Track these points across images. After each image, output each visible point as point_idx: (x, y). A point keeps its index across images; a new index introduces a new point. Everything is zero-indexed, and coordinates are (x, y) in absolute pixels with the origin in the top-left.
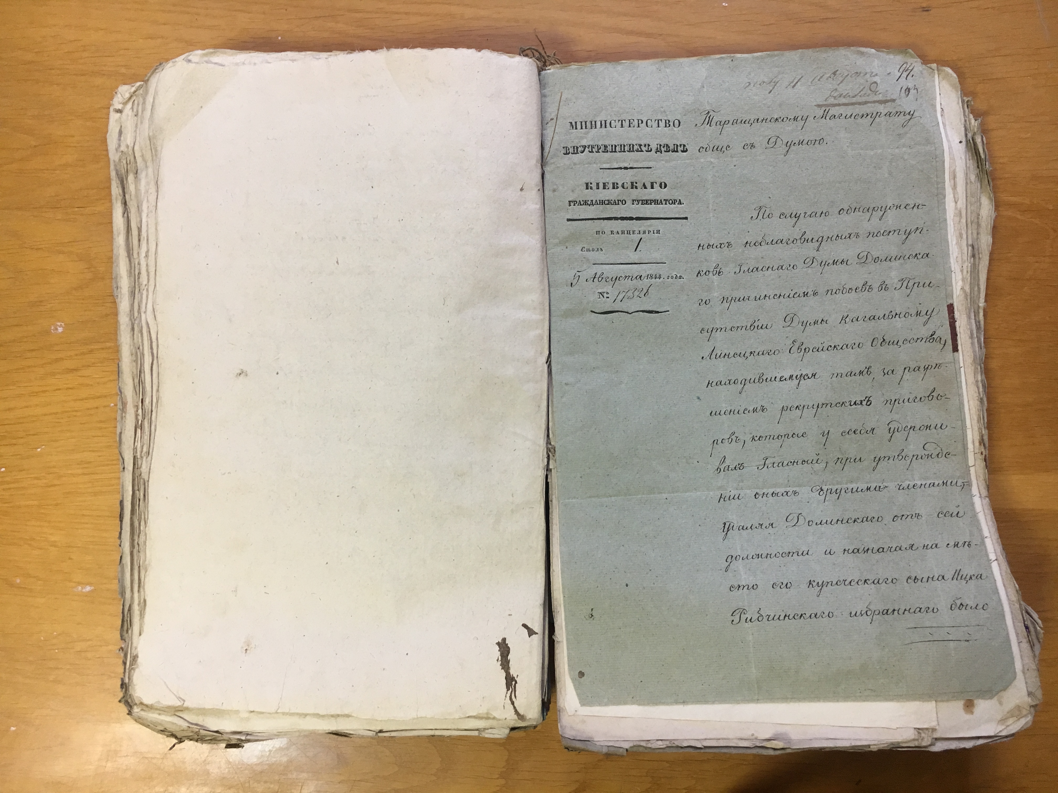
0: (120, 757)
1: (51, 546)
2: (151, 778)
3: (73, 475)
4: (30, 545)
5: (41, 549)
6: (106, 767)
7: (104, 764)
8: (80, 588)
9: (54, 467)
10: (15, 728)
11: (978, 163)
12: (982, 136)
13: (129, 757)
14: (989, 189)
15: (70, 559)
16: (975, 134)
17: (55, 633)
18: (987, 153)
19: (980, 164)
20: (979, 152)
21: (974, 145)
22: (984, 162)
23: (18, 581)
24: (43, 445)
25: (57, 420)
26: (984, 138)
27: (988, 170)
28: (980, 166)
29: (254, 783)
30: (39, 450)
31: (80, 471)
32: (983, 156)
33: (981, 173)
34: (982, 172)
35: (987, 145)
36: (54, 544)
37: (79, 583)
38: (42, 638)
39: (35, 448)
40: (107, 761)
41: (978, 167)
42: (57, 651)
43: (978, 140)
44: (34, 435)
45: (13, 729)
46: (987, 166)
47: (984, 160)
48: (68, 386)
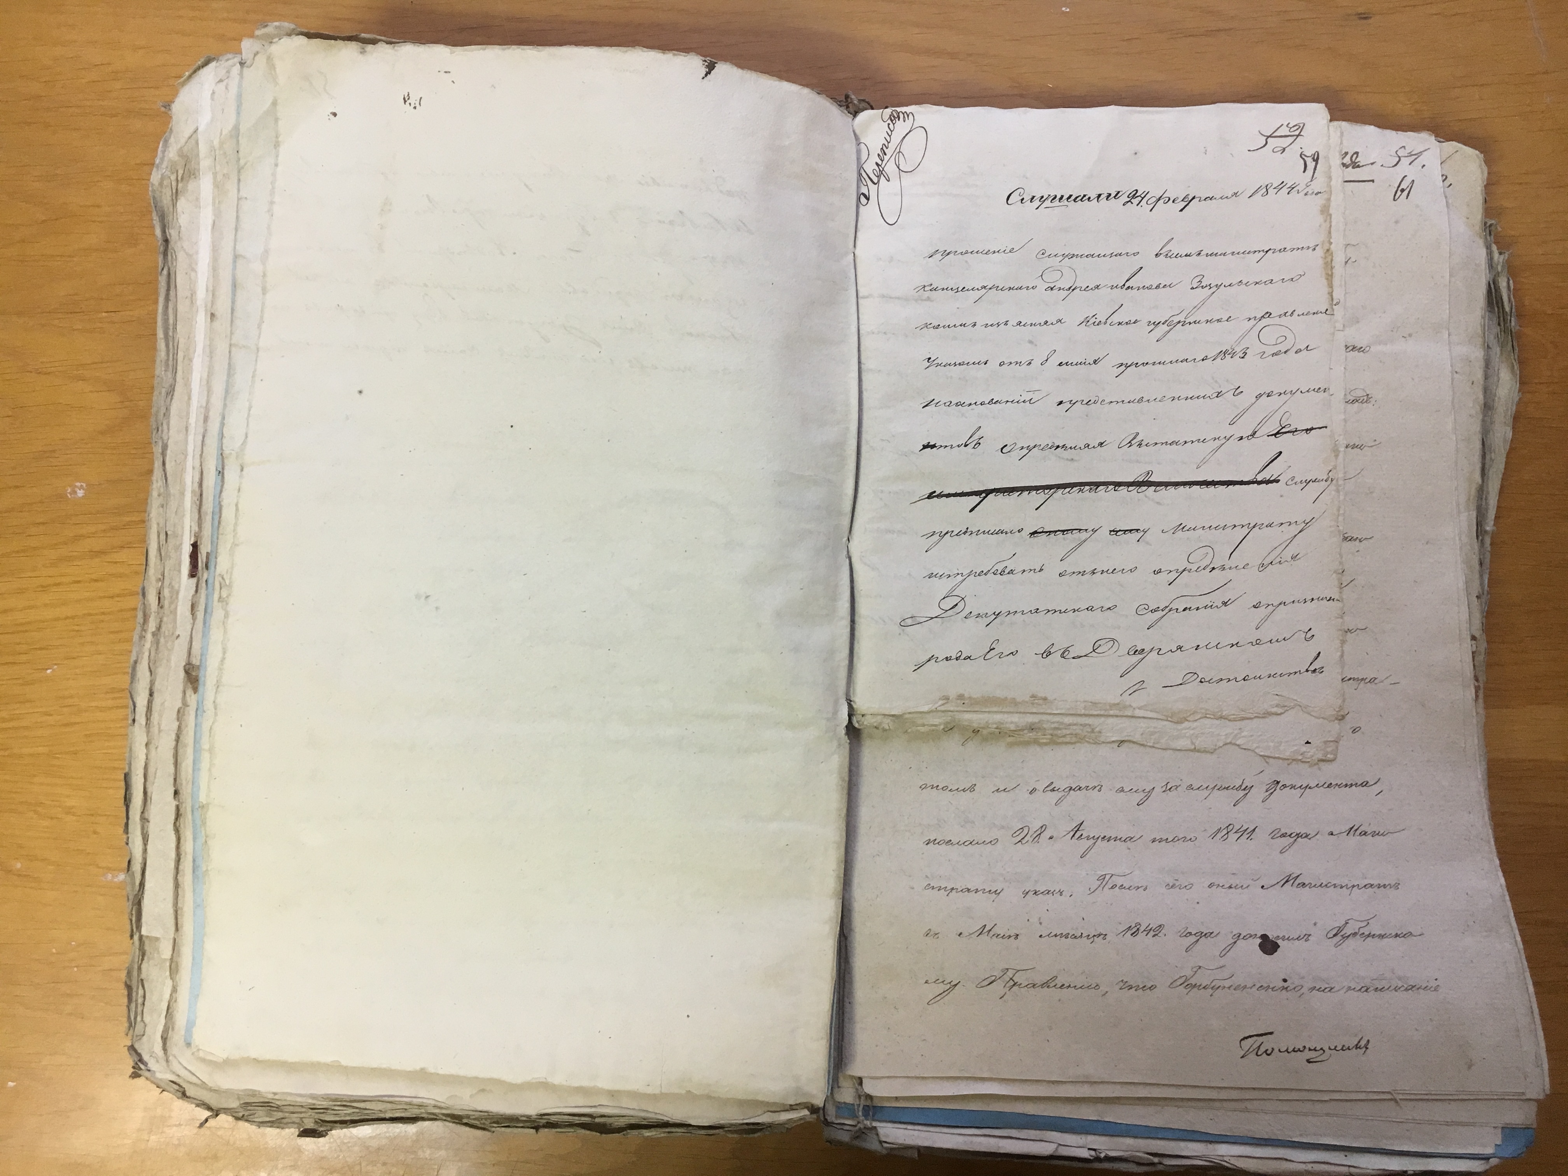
0: (170, 1126)
1: (68, 813)
2: (215, 1158)
3: (101, 709)
4: (35, 812)
5: (52, 818)
6: (148, 1141)
7: (146, 1137)
8: (110, 876)
9: (71, 697)
10: (15, 1084)
11: (1499, 317)
12: (1509, 280)
13: (183, 1127)
14: (1512, 357)
15: (95, 832)
16: (1498, 274)
17: (73, 943)
18: (1514, 304)
19: (1502, 318)
20: (1502, 303)
21: (1496, 290)
22: (1509, 318)
23: (19, 865)
24: (56, 664)
25: (77, 628)
26: (1511, 282)
27: (1513, 330)
28: (1502, 324)
29: (367, 1165)
30: (49, 671)
31: (110, 703)
32: (1507, 309)
33: (1503, 333)
34: (1504, 331)
35: (1516, 292)
36: (69, 811)
37: (109, 869)
38: (54, 951)
39: (43, 669)
40: (150, 1132)
41: (1499, 324)
42: (75, 969)
43: (1503, 283)
44: (41, 649)
45: (11, 1084)
46: (1513, 324)
47: (1509, 313)
48: (94, 576)
